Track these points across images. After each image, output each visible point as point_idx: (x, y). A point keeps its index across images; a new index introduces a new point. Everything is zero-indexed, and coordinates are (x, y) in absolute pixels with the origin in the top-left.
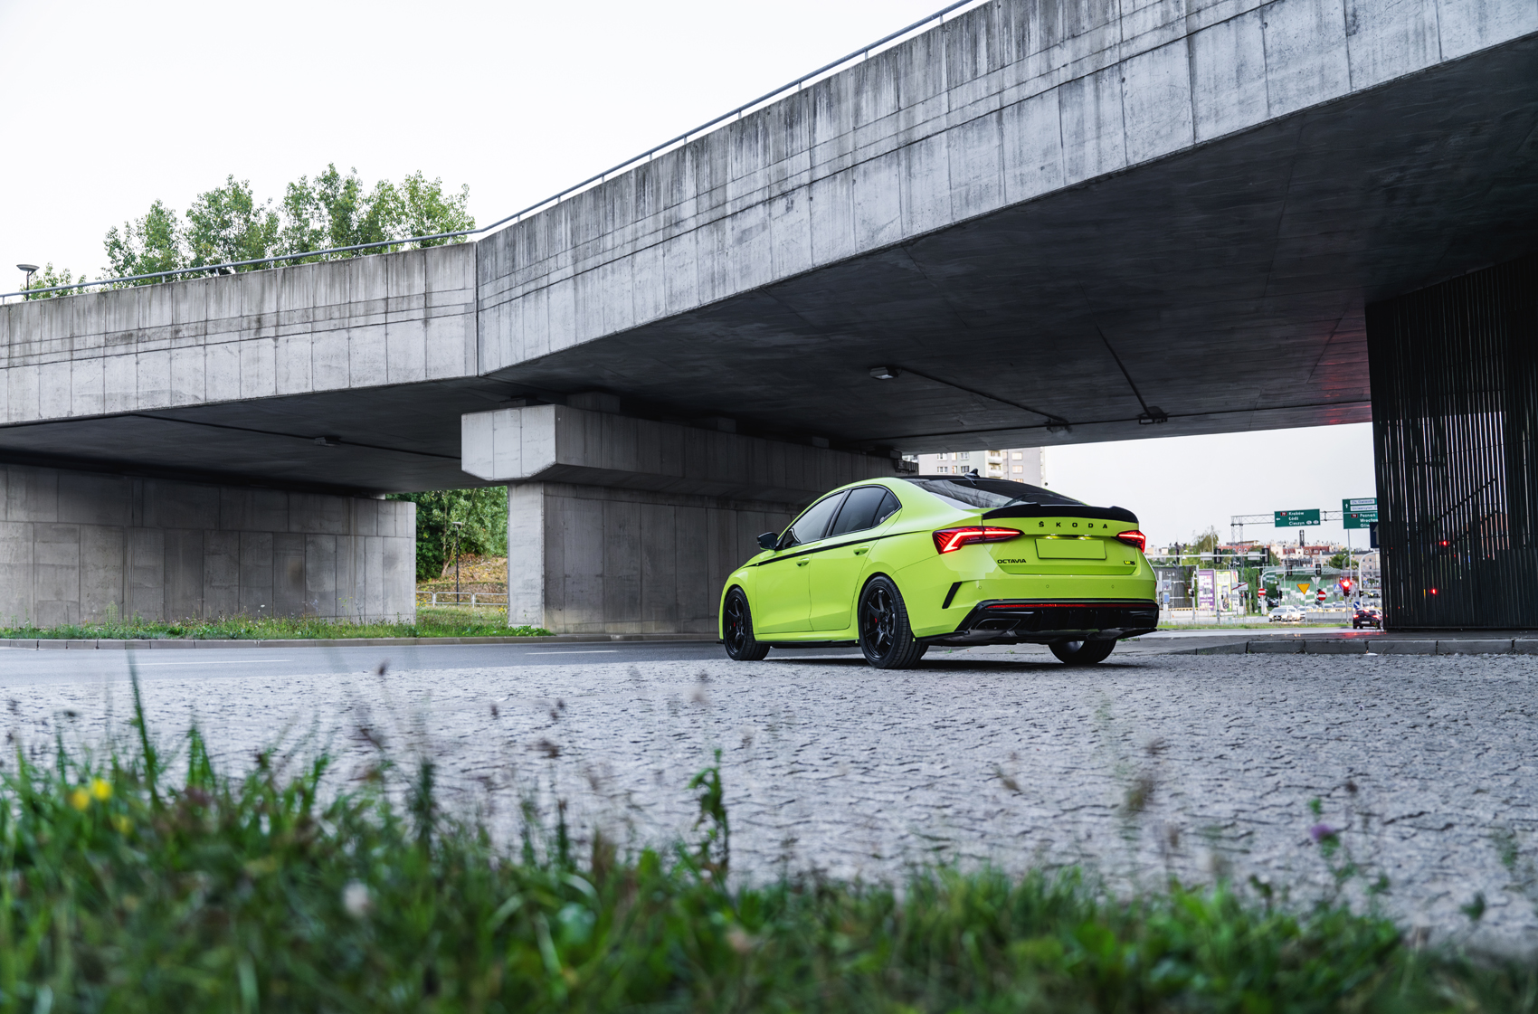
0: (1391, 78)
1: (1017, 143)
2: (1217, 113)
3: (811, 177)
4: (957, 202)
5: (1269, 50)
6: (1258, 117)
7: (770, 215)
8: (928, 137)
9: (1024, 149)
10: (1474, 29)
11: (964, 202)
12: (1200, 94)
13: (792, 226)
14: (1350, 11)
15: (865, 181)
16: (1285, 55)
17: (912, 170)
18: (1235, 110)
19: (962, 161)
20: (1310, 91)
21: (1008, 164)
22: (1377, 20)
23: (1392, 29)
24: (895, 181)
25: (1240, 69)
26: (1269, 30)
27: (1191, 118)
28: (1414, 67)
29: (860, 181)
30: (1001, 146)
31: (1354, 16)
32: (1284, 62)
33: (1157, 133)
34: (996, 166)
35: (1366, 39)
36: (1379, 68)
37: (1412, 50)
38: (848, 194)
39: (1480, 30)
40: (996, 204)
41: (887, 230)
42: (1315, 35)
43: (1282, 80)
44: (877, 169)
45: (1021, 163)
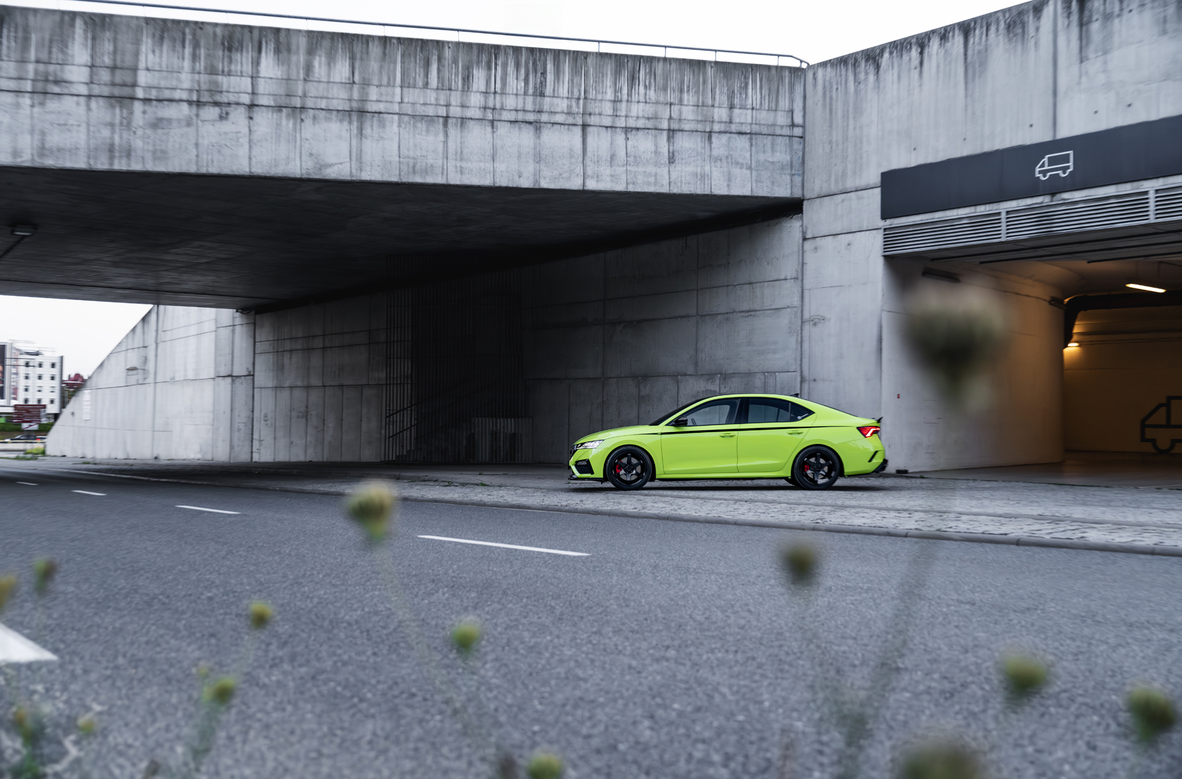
0: (688, 192)
1: (459, 145)
2: (598, 177)
3: (252, 100)
4: (405, 168)
5: (629, 154)
6: (620, 187)
7: (197, 115)
8: (380, 113)
9: (465, 151)
10: (725, 184)
11: (411, 170)
12: (588, 162)
13: (226, 133)
14: (671, 151)
15: (314, 124)
16: (637, 160)
17: (364, 132)
18: (608, 179)
19: (411, 141)
20: (649, 184)
21: (450, 156)
22: (684, 162)
23: (691, 169)
24: (346, 134)
25: (613, 157)
26: (630, 143)
27: (582, 173)
28: (699, 191)
29: (308, 122)
30: (446, 142)
31: (673, 153)
32: (637, 163)
33: (561, 174)
34: (441, 155)
35: (678, 168)
36: (683, 185)
37: (699, 182)
38: (295, 130)
39: (728, 185)
40: (440, 180)
41: (336, 168)
42: (653, 156)
43: (635, 172)
44: (328, 119)
45: (461, 160)
